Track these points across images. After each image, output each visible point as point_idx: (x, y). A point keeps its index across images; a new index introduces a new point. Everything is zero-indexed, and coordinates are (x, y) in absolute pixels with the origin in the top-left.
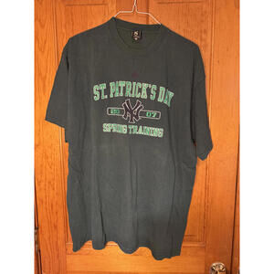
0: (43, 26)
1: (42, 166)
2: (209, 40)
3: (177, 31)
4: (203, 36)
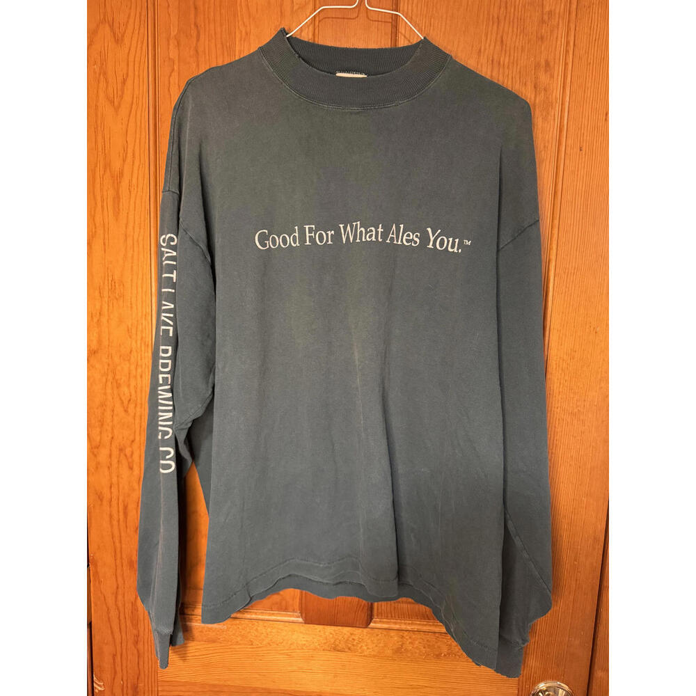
0: (118, 40)
1: (103, 405)
2: (557, 93)
3: (471, 64)
4: (543, 77)
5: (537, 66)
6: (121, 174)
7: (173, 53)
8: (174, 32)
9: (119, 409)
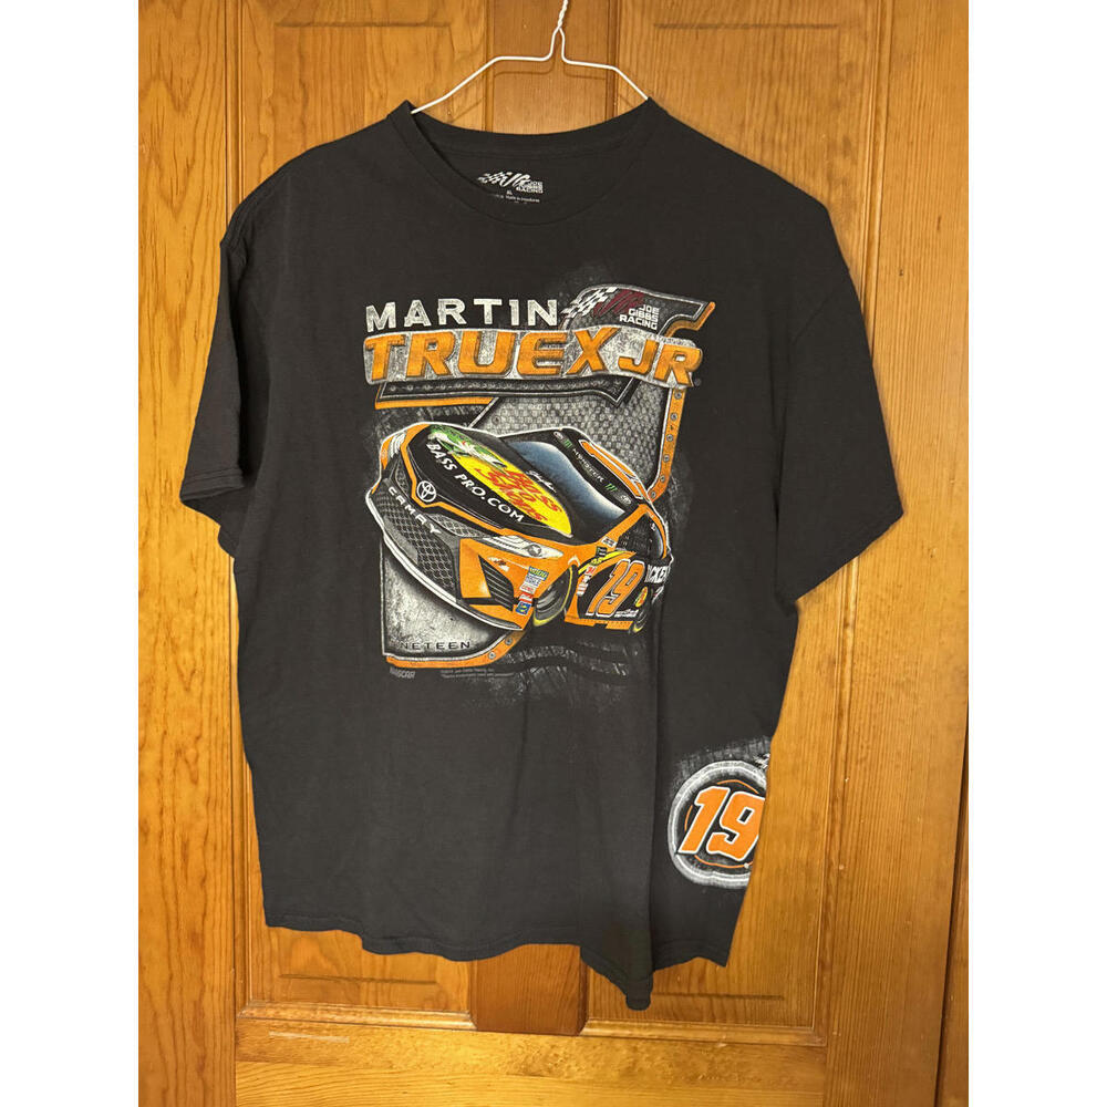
0: (180, 106)
2: (863, 188)
4: (840, 163)
5: (831, 146)
6: (182, 313)
7: (266, 125)
8: (267, 94)
9: (176, 686)
